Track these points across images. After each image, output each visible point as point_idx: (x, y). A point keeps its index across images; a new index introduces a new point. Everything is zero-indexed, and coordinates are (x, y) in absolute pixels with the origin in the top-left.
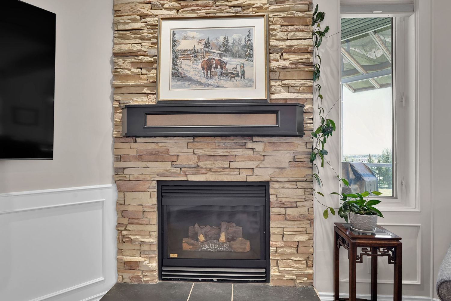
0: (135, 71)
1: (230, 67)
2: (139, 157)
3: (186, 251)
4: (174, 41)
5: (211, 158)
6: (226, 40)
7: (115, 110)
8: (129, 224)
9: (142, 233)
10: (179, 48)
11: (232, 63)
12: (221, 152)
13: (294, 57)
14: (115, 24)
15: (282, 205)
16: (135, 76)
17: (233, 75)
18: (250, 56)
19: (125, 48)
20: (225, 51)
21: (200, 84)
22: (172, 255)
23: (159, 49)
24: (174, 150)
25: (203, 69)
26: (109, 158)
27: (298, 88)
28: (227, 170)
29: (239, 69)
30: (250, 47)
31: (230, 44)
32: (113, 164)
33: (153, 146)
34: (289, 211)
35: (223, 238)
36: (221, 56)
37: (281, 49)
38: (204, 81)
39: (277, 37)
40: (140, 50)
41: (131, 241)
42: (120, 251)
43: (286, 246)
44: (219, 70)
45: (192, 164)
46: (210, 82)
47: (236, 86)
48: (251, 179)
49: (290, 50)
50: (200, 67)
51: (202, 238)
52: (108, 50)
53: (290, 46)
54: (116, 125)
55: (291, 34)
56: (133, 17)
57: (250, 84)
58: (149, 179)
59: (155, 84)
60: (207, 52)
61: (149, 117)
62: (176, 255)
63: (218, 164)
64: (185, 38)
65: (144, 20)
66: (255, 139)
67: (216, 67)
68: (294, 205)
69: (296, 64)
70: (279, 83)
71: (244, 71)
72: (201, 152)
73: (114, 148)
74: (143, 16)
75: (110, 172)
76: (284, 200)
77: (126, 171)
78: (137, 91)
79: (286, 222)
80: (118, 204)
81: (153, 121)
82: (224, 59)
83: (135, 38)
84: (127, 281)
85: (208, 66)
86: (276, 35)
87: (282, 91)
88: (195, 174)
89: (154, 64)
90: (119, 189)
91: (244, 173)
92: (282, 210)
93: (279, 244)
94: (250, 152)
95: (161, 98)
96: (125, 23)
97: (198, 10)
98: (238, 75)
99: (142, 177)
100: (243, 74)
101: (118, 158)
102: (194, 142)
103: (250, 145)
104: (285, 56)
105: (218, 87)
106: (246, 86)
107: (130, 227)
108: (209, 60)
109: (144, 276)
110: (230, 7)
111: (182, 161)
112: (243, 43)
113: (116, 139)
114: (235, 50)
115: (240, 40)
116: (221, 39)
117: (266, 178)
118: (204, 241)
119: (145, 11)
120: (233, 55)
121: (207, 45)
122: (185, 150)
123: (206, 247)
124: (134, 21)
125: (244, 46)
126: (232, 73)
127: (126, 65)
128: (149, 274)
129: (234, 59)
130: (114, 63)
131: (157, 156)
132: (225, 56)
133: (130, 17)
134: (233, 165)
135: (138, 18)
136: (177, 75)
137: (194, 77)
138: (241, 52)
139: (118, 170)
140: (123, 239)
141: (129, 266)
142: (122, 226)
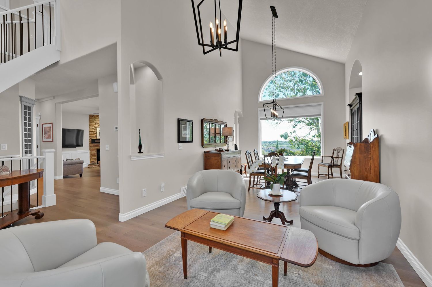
2: (94, 146)
7: (90, 139)
8: (92, 155)
14: (89, 127)
16: (93, 135)
19: (91, 131)
23: (97, 131)
33: (96, 145)
40: (94, 131)
41: (93, 158)
42: (90, 159)
52: (88, 131)
54: (90, 142)
56: (92, 126)
59: (96, 136)
78: (93, 137)
80: (90, 153)
89: (96, 133)
90: (90, 150)
95: (97, 138)
101: (90, 146)
113: (90, 144)
119: (94, 126)
127: (91, 133)
130: (89, 133)
139: (90, 148)
140: (91, 158)
141: (91, 162)
142: (90, 156)
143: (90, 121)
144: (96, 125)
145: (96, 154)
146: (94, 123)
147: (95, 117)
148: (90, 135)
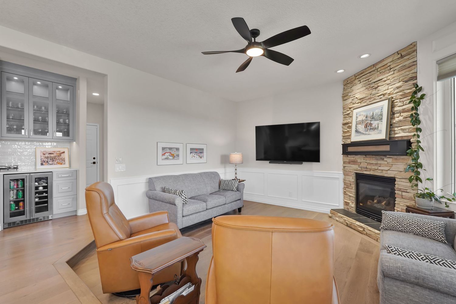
0: (348, 130)
1: (373, 125)
2: (349, 163)
3: (369, 205)
4: (357, 117)
5: (372, 164)
6: (373, 114)
8: (347, 188)
9: (350, 192)
10: (357, 120)
11: (375, 123)
12: (374, 162)
13: (405, 114)
14: (343, 113)
15: (400, 190)
16: (347, 132)
17: (374, 129)
18: (381, 119)
19: (345, 122)
20: (372, 119)
21: (363, 134)
22: (361, 204)
24: (359, 161)
25: (365, 127)
26: (342, 163)
27: (408, 130)
28: (377, 170)
29: (377, 126)
30: (382, 115)
31: (374, 115)
32: (343, 165)
33: (352, 159)
34: (404, 194)
35: (383, 203)
36: (371, 121)
37: (400, 111)
38: (364, 132)
39: (398, 106)
40: (349, 122)
41: (347, 194)
42: (344, 197)
43: (401, 211)
44: (369, 127)
45: (365, 166)
46: (367, 133)
47: (375, 134)
48: (386, 175)
49: (404, 111)
50: (364, 127)
51: (375, 201)
52: (341, 123)
53: (403, 109)
55: (405, 102)
56: (347, 110)
57: (380, 132)
58: (352, 171)
59: (351, 135)
60: (366, 120)
61: (349, 148)
62: (362, 204)
63: (373, 167)
64: (360, 115)
65: (350, 110)
66: (388, 156)
67: (369, 126)
68: (406, 191)
69: (406, 118)
70: (399, 128)
71: (378, 127)
72: (368, 161)
73: (343, 159)
74: (350, 108)
75: (342, 168)
76: (400, 187)
77: (346, 168)
78: (347, 138)
79: (402, 199)
80: (344, 180)
81: (350, 149)
82: (372, 122)
83: (348, 117)
84: (346, 209)
85: (366, 126)
86: (398, 105)
87: (401, 132)
88: (366, 171)
90: (344, 174)
91: (384, 172)
92: (400, 193)
93: (398, 209)
94: (386, 163)
95: (351, 140)
96: (346, 112)
97: (366, 101)
98: (376, 129)
99: (350, 170)
100: (378, 128)
101: (344, 163)
102: (366, 157)
103: (385, 159)
104: (402, 114)
105: (369, 134)
106: (379, 133)
107: (347, 189)
108: (367, 123)
109: (350, 209)
110: (378, 96)
111: (362, 165)
112: (379, 113)
113: (342, 156)
114: (376, 118)
115: (378, 113)
116: (371, 114)
117: (392, 176)
118: (376, 203)
119: (350, 106)
120: (375, 120)
121: (366, 117)
122: (363, 160)
123: (376, 205)
124: (348, 111)
125: (379, 115)
126: (374, 128)
127: (346, 127)
128: (352, 208)
129: (375, 122)
130: (343, 128)
131: (354, 162)
132: (372, 121)
133: (346, 110)
134: (380, 168)
135: (349, 109)
136: (357, 131)
137: (362, 132)
138: (378, 118)
139: (344, 167)
140: (345, 193)
141: (346, 204)
142: (344, 188)
143: (345, 97)
144: (354, 104)
145: (354, 186)
146: (350, 100)
147: (351, 82)
148: (344, 132)
